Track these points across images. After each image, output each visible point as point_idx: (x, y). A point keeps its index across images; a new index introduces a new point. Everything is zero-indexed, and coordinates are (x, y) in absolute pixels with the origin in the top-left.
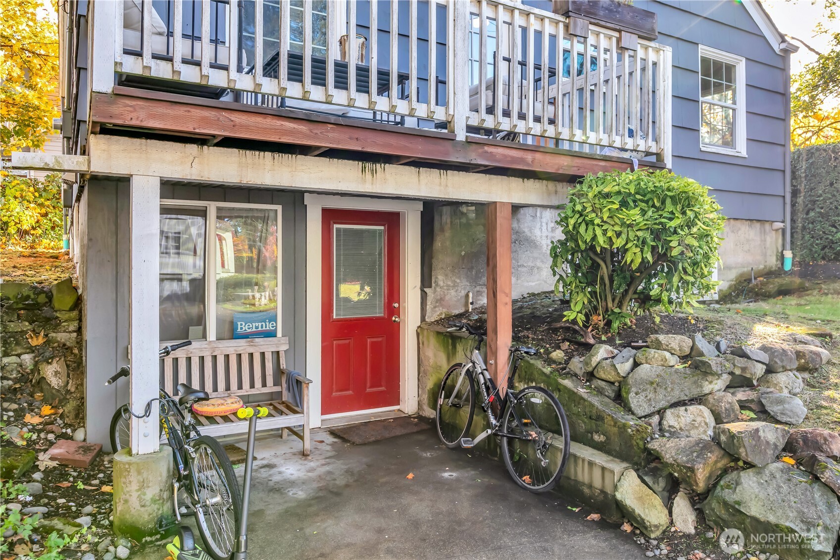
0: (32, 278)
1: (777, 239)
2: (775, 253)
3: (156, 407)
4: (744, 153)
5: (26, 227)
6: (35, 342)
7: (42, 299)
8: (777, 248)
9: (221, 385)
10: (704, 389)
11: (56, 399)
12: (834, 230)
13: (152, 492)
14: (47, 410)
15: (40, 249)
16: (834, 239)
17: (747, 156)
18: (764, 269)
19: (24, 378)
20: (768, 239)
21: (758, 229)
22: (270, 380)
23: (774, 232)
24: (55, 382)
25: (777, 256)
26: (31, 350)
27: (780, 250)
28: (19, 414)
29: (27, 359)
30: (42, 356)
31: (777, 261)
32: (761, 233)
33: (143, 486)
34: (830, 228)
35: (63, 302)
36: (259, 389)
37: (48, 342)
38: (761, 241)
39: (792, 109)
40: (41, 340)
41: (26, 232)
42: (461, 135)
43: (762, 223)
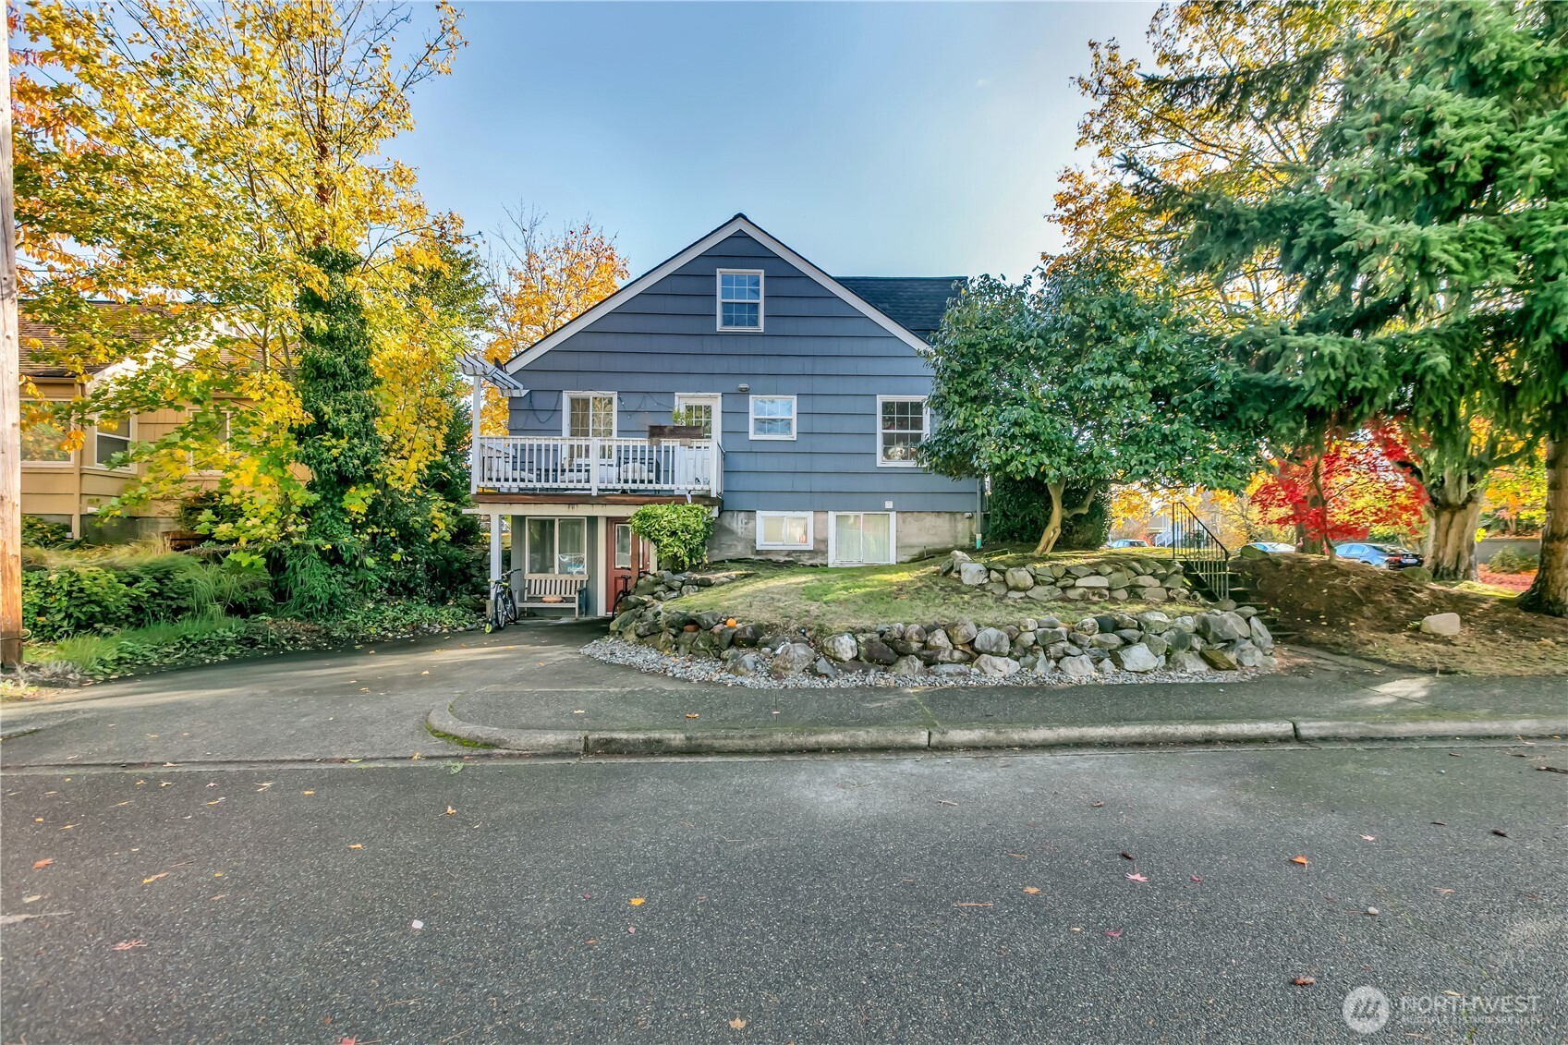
1: (971, 526)
2: (966, 534)
8: (969, 532)
9: (558, 592)
20: (959, 525)
21: (947, 518)
23: (965, 520)
25: (969, 535)
27: (972, 533)
31: (970, 541)
32: (950, 520)
33: (490, 609)
38: (951, 526)
42: (594, 493)
43: (952, 513)
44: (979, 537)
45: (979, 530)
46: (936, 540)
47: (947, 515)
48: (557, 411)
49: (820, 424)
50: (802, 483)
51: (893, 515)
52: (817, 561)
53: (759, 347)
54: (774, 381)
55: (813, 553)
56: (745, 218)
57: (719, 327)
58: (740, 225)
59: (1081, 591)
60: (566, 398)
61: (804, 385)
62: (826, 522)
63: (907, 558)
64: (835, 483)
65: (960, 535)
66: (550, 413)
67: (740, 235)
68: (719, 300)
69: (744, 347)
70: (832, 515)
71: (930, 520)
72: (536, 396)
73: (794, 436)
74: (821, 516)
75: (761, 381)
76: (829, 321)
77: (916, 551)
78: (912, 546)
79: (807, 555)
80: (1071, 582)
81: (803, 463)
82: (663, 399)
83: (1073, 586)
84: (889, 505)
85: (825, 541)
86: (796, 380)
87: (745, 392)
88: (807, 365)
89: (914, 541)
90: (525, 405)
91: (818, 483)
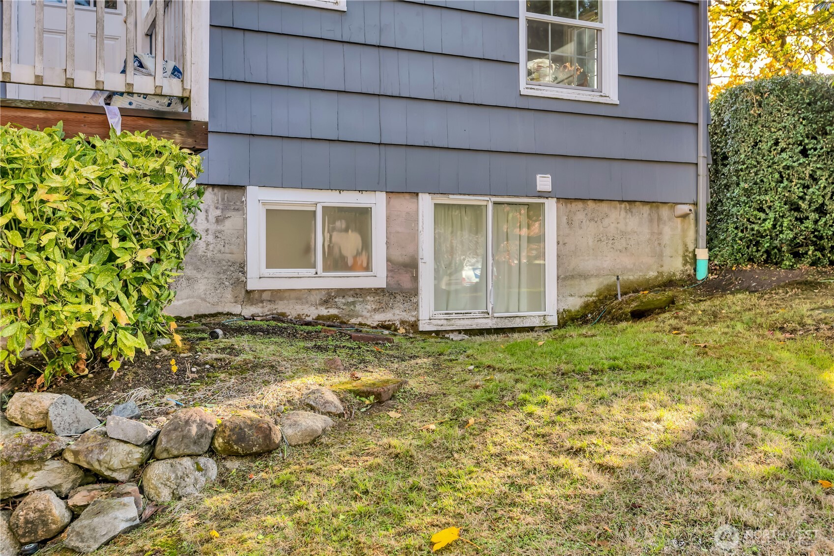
1: (684, 231)
2: (681, 252)
4: (614, 99)
8: (686, 245)
10: (12, 486)
12: (763, 216)
16: (761, 229)
17: (618, 102)
18: (657, 277)
20: (667, 231)
21: (645, 215)
23: (679, 220)
25: (685, 256)
27: (691, 247)
31: (685, 265)
32: (651, 221)
34: (756, 212)
38: (652, 233)
39: (711, 31)
43: (653, 205)
44: (703, 255)
45: (703, 241)
47: (646, 210)
51: (551, 206)
52: (395, 316)
55: (384, 296)
62: (413, 220)
65: (667, 253)
70: (426, 203)
74: (402, 204)
78: (584, 275)
79: (370, 303)
84: (544, 183)
85: (411, 266)
89: (587, 263)
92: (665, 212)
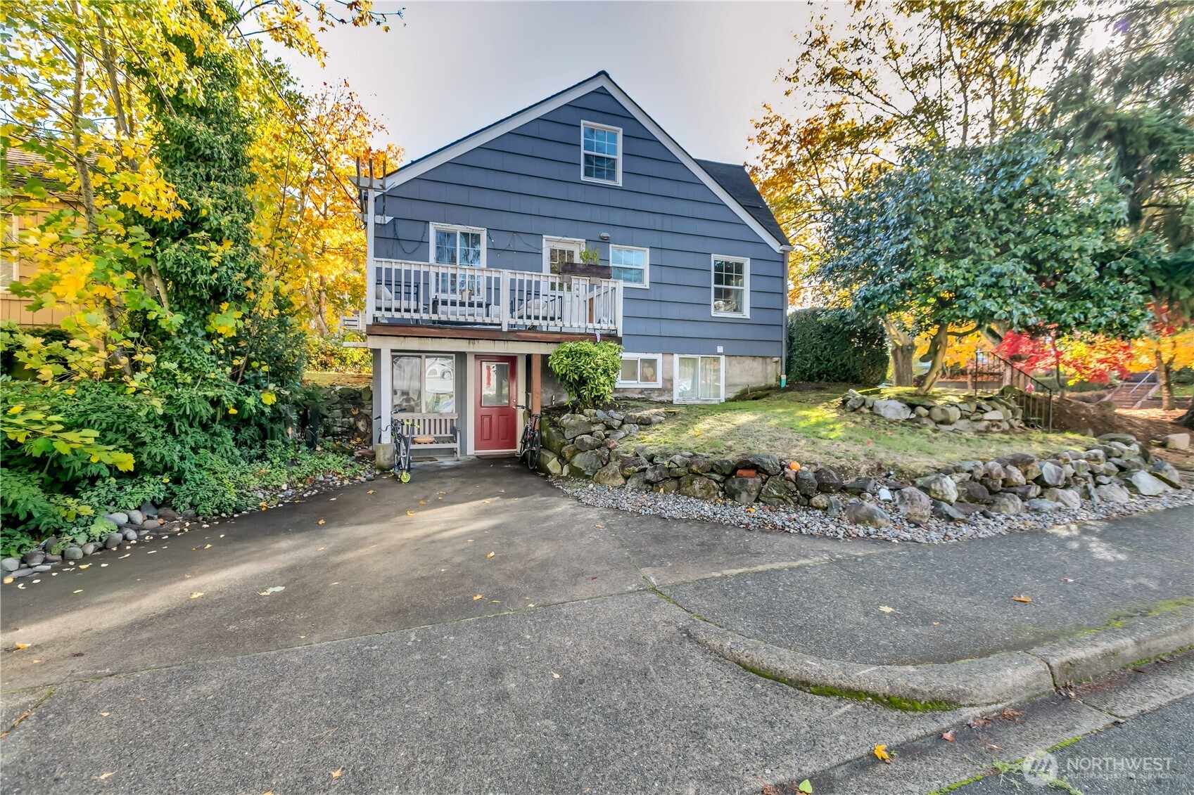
0: (355, 387)
1: (776, 368)
2: (775, 376)
3: (389, 428)
4: (748, 316)
5: (355, 360)
6: (355, 413)
7: (358, 395)
8: (777, 373)
9: (427, 432)
11: (362, 435)
12: (806, 362)
13: (388, 456)
14: (359, 439)
15: (364, 373)
16: (806, 367)
17: (750, 318)
18: (765, 385)
19: (350, 427)
20: (769, 367)
21: (760, 362)
22: (448, 431)
23: (774, 363)
24: (362, 429)
25: (776, 378)
26: (353, 416)
27: (779, 374)
28: (348, 440)
29: (352, 419)
30: (357, 418)
31: (776, 381)
32: (763, 364)
33: (384, 454)
34: (804, 361)
35: (366, 396)
36: (443, 434)
37: (360, 413)
38: (763, 369)
40: (357, 412)
41: (356, 363)
42: (505, 329)
43: (764, 357)
44: (784, 377)
45: (784, 372)
46: (753, 380)
47: (761, 359)
48: (424, 242)
49: (668, 276)
50: (653, 328)
51: (723, 358)
52: (665, 398)
53: (617, 199)
54: (632, 234)
55: (661, 391)
56: (607, 75)
57: (583, 178)
58: (601, 82)
59: (986, 423)
60: (433, 228)
61: (655, 239)
62: (672, 363)
63: (732, 395)
64: (679, 330)
65: (769, 376)
66: (416, 245)
67: (602, 92)
68: (583, 151)
69: (604, 198)
70: (676, 357)
71: (749, 363)
72: (400, 224)
73: (646, 285)
74: (668, 358)
75: (619, 231)
76: (674, 184)
77: (738, 390)
78: (735, 385)
79: (656, 393)
80: (980, 416)
81: (654, 310)
82: (532, 240)
83: (980, 420)
84: (720, 349)
85: (671, 380)
86: (648, 234)
87: (605, 241)
88: (657, 222)
89: (737, 380)
90: (390, 234)
91: (667, 329)
92: (768, 360)
